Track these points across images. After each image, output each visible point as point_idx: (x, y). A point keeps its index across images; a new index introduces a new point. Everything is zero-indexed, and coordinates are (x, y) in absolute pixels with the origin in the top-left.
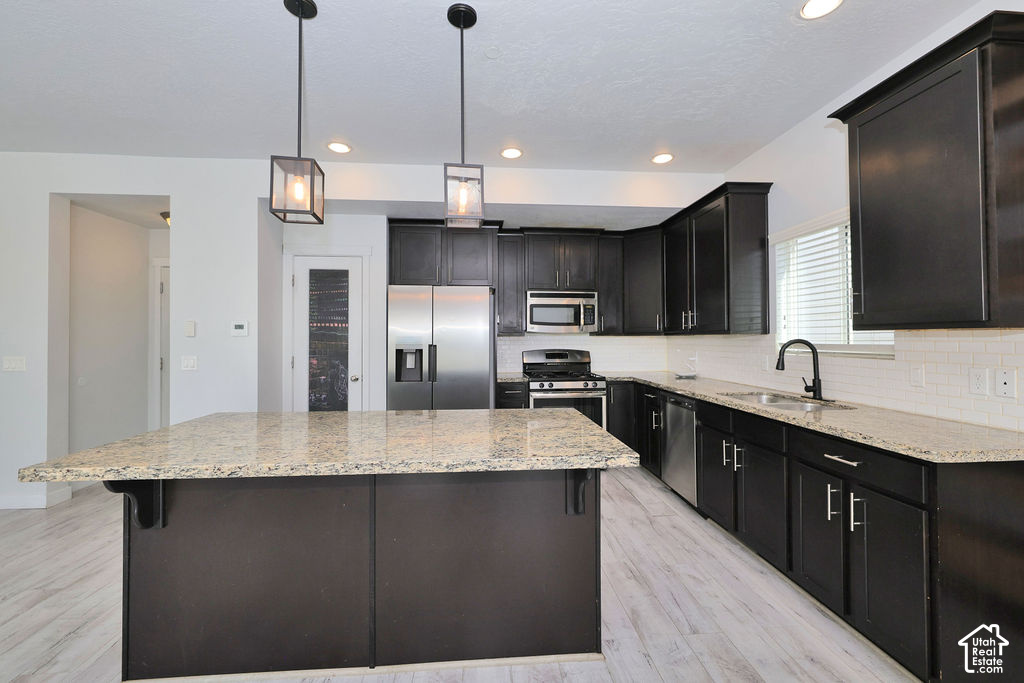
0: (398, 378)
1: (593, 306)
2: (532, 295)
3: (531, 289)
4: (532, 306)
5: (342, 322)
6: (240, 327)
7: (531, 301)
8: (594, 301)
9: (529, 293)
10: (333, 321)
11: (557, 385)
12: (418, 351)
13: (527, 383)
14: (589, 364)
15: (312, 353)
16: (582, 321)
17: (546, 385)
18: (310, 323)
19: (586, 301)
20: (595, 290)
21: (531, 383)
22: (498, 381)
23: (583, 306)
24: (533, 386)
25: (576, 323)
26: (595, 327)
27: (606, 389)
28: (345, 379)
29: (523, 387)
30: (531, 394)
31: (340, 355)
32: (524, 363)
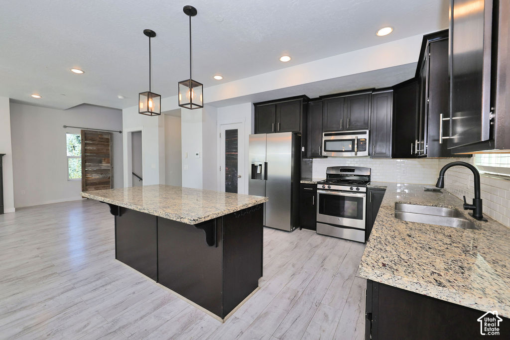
0: (253, 177)
1: (366, 139)
2: (325, 135)
3: (324, 131)
4: (326, 141)
5: (235, 152)
6: (197, 154)
7: (325, 138)
8: (366, 136)
9: (323, 134)
10: (233, 152)
11: (333, 187)
12: (261, 165)
13: (316, 185)
14: (369, 176)
15: (226, 165)
16: (356, 150)
17: (326, 187)
18: (226, 152)
19: (360, 137)
20: (367, 129)
21: (318, 185)
22: (301, 182)
23: (357, 139)
24: (320, 186)
25: (353, 150)
26: (366, 153)
27: (366, 193)
28: (237, 176)
29: (314, 186)
30: (318, 191)
31: (235, 166)
32: (327, 174)
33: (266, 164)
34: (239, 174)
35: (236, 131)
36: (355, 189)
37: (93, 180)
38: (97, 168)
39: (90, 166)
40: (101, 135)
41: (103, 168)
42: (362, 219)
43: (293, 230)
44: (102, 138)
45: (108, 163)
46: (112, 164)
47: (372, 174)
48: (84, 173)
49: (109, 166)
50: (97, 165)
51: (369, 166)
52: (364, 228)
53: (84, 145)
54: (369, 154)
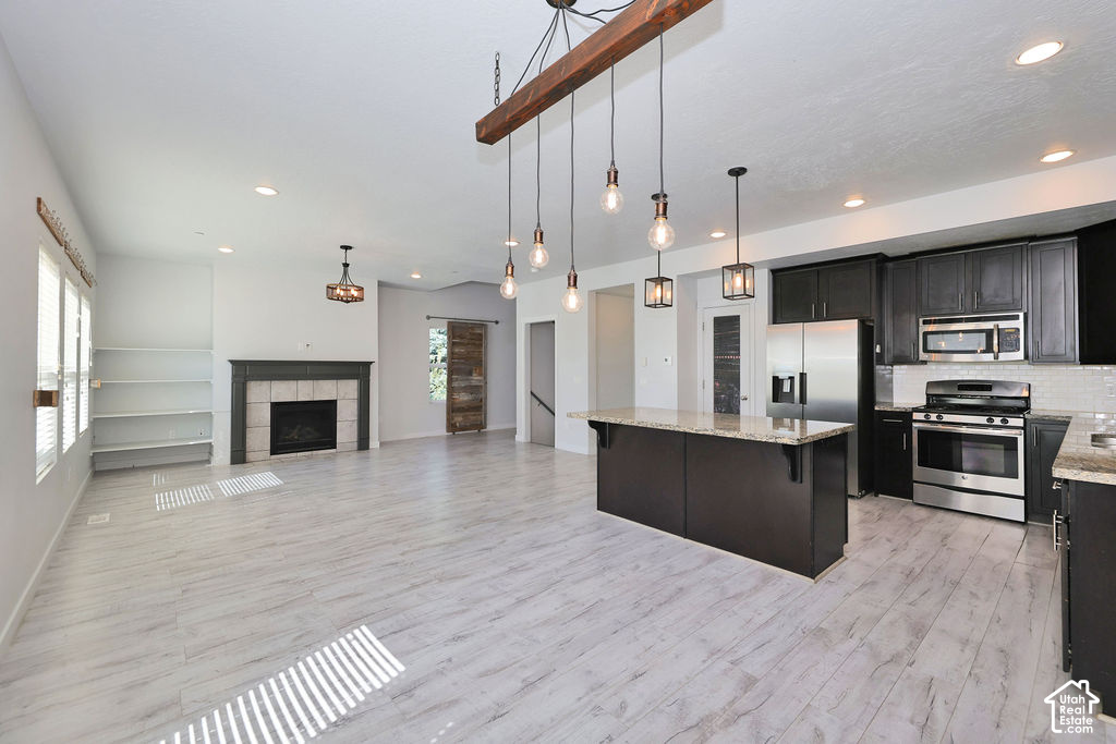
0: (776, 398)
1: (1018, 330)
2: (925, 322)
3: (923, 316)
4: (926, 334)
5: (734, 355)
6: (667, 360)
7: (924, 328)
8: (1020, 324)
9: (921, 320)
10: (729, 355)
11: (949, 418)
12: (792, 378)
13: (910, 414)
14: (1027, 399)
15: (715, 377)
16: (996, 348)
17: (933, 417)
18: (715, 355)
19: (1003, 324)
20: (1020, 310)
21: (914, 414)
22: (876, 408)
23: (999, 329)
24: (916, 416)
25: (989, 349)
26: (1020, 355)
27: (1024, 428)
28: (738, 398)
29: (906, 416)
30: (915, 425)
31: (735, 380)
32: (927, 395)
33: (803, 376)
34: (743, 393)
35: (737, 318)
36: (997, 421)
37: (460, 403)
38: (467, 383)
39: (457, 380)
40: (472, 328)
41: (474, 383)
42: (1017, 478)
43: (862, 496)
44: (474, 334)
45: (480, 375)
46: (485, 378)
47: (1033, 394)
48: (451, 390)
49: (480, 381)
50: (465, 378)
51: (1025, 379)
52: (1023, 495)
53: (452, 345)
54: (1026, 357)
